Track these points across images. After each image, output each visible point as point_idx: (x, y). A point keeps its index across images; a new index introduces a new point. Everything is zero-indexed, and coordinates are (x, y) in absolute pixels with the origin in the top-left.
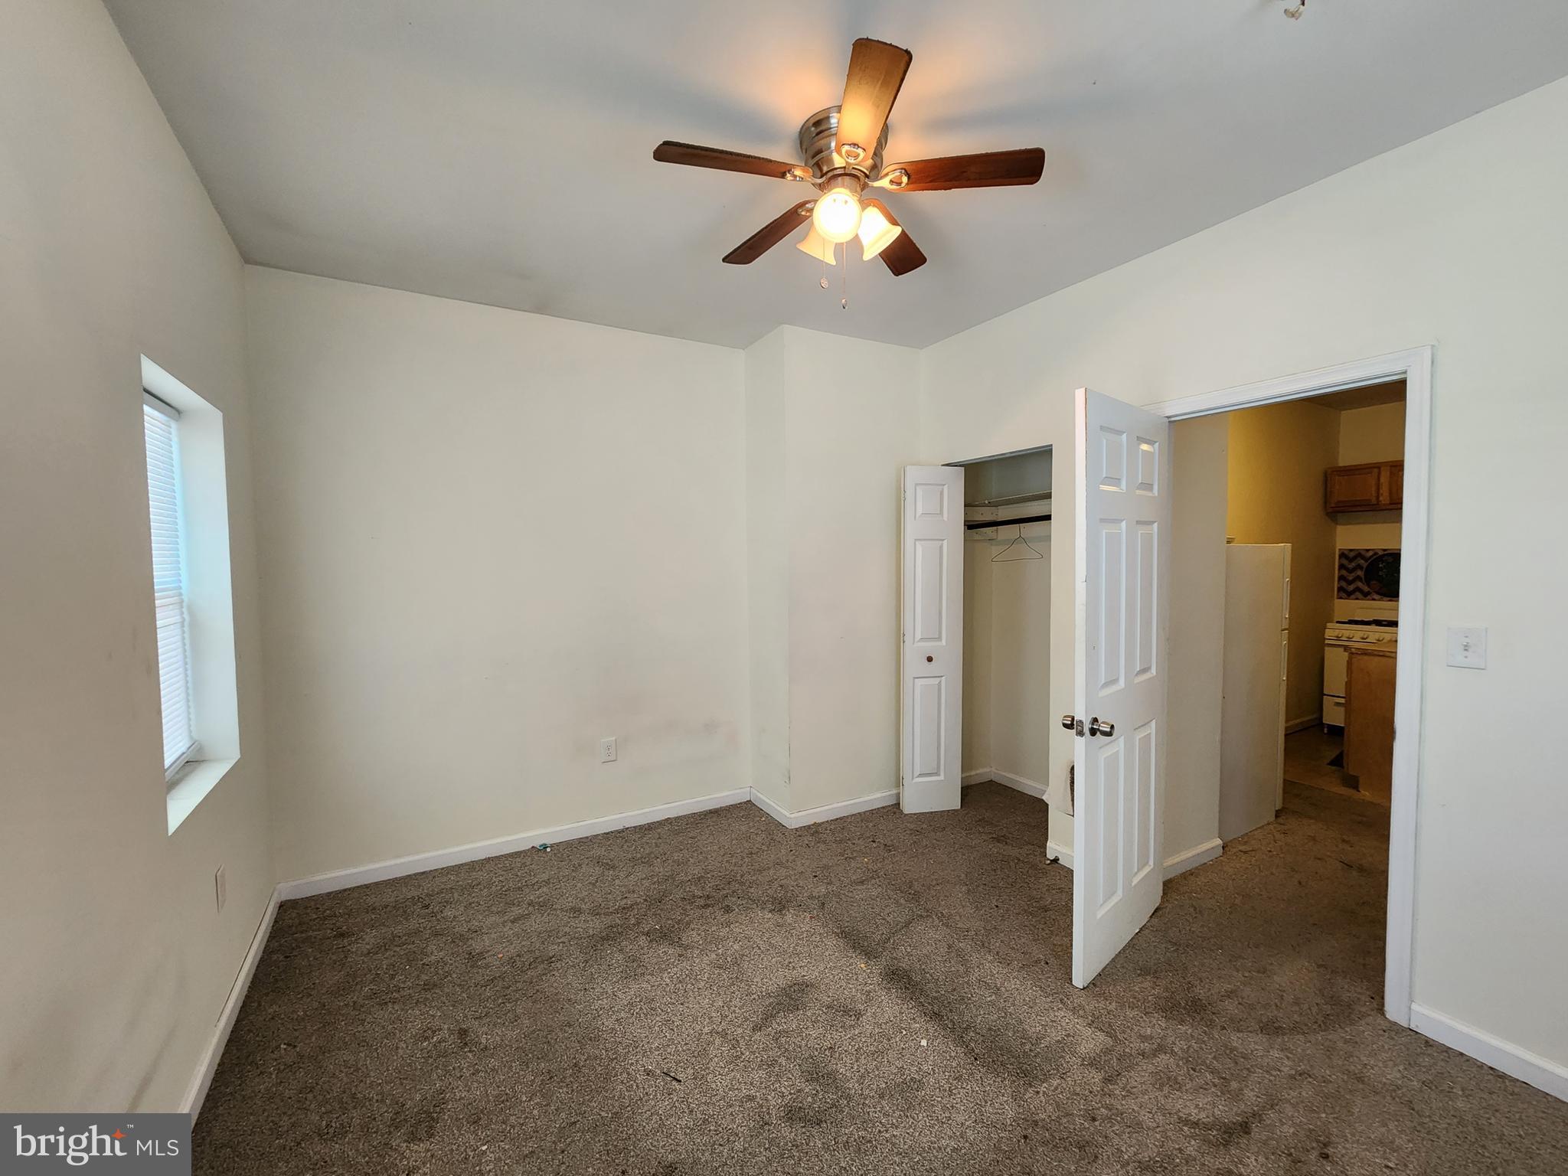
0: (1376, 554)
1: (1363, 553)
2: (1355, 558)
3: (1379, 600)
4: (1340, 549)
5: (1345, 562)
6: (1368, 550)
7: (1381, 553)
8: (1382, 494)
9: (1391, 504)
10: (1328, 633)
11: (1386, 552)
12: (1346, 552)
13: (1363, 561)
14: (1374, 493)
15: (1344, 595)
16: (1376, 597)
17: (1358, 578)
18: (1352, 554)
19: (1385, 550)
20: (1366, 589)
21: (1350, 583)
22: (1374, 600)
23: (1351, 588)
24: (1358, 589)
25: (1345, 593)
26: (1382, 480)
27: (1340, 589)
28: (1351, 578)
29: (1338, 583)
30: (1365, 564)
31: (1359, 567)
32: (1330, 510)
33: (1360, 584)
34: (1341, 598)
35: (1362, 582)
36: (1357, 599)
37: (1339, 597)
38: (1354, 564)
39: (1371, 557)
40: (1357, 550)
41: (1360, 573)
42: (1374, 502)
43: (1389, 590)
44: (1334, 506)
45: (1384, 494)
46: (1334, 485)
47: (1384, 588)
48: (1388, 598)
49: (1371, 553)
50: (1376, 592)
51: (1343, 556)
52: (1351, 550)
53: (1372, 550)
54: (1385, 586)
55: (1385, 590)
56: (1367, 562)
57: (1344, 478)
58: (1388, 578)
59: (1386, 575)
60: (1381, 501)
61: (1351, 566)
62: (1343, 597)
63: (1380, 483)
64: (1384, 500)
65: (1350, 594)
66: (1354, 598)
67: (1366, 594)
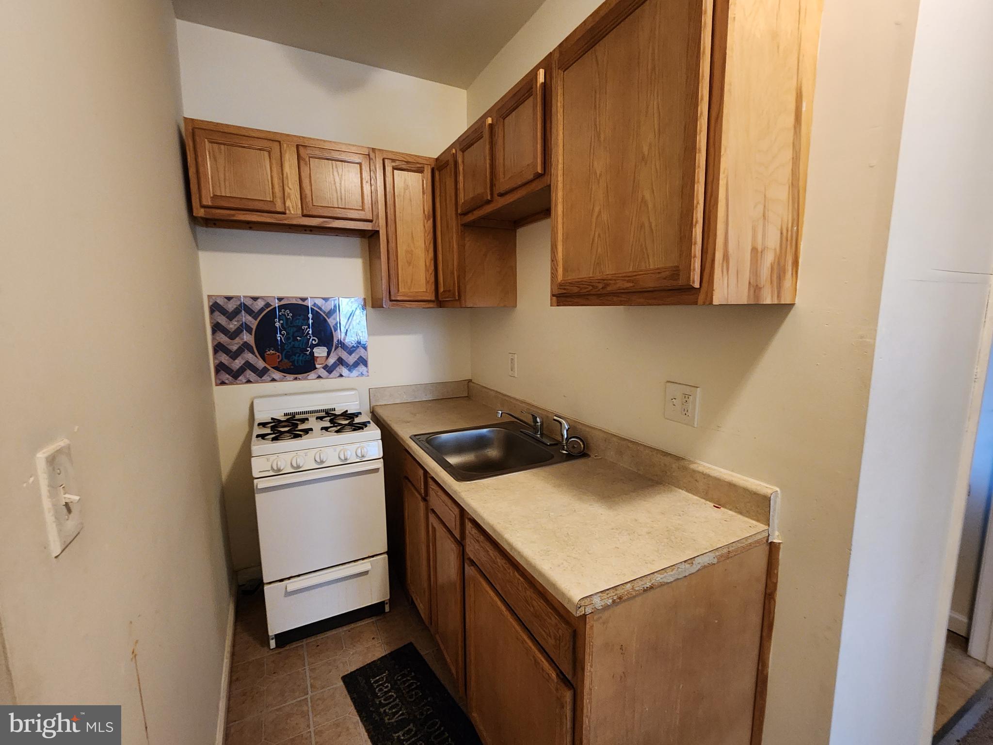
0: (268, 305)
1: (248, 303)
2: (236, 312)
3: (282, 380)
4: (209, 297)
5: (222, 320)
6: (255, 299)
7: (276, 304)
8: (289, 197)
9: (304, 216)
11: (283, 303)
12: (220, 302)
13: (250, 318)
14: (277, 192)
15: (226, 377)
16: (277, 375)
17: (246, 346)
18: (231, 307)
19: (280, 299)
20: (260, 364)
21: (234, 356)
22: (273, 380)
23: (237, 364)
24: (248, 365)
25: (228, 374)
26: (286, 169)
27: (220, 368)
28: (234, 348)
29: (215, 358)
30: (254, 324)
31: (245, 327)
32: (201, 213)
33: (249, 356)
34: (223, 383)
35: (253, 353)
36: (249, 382)
37: (219, 382)
38: (236, 323)
39: (262, 310)
40: (238, 298)
41: (248, 338)
42: (279, 208)
43: (293, 362)
44: (210, 204)
45: (292, 197)
46: (205, 159)
47: (286, 361)
48: (293, 376)
49: (260, 304)
50: (277, 368)
51: (215, 307)
52: (229, 298)
53: (262, 298)
54: (288, 357)
55: (287, 363)
56: (256, 320)
57: (220, 149)
58: (290, 343)
59: (287, 339)
60: (289, 207)
61: (231, 326)
62: (227, 381)
63: (285, 175)
64: (293, 206)
65: (236, 375)
66: (244, 381)
67: (261, 374)
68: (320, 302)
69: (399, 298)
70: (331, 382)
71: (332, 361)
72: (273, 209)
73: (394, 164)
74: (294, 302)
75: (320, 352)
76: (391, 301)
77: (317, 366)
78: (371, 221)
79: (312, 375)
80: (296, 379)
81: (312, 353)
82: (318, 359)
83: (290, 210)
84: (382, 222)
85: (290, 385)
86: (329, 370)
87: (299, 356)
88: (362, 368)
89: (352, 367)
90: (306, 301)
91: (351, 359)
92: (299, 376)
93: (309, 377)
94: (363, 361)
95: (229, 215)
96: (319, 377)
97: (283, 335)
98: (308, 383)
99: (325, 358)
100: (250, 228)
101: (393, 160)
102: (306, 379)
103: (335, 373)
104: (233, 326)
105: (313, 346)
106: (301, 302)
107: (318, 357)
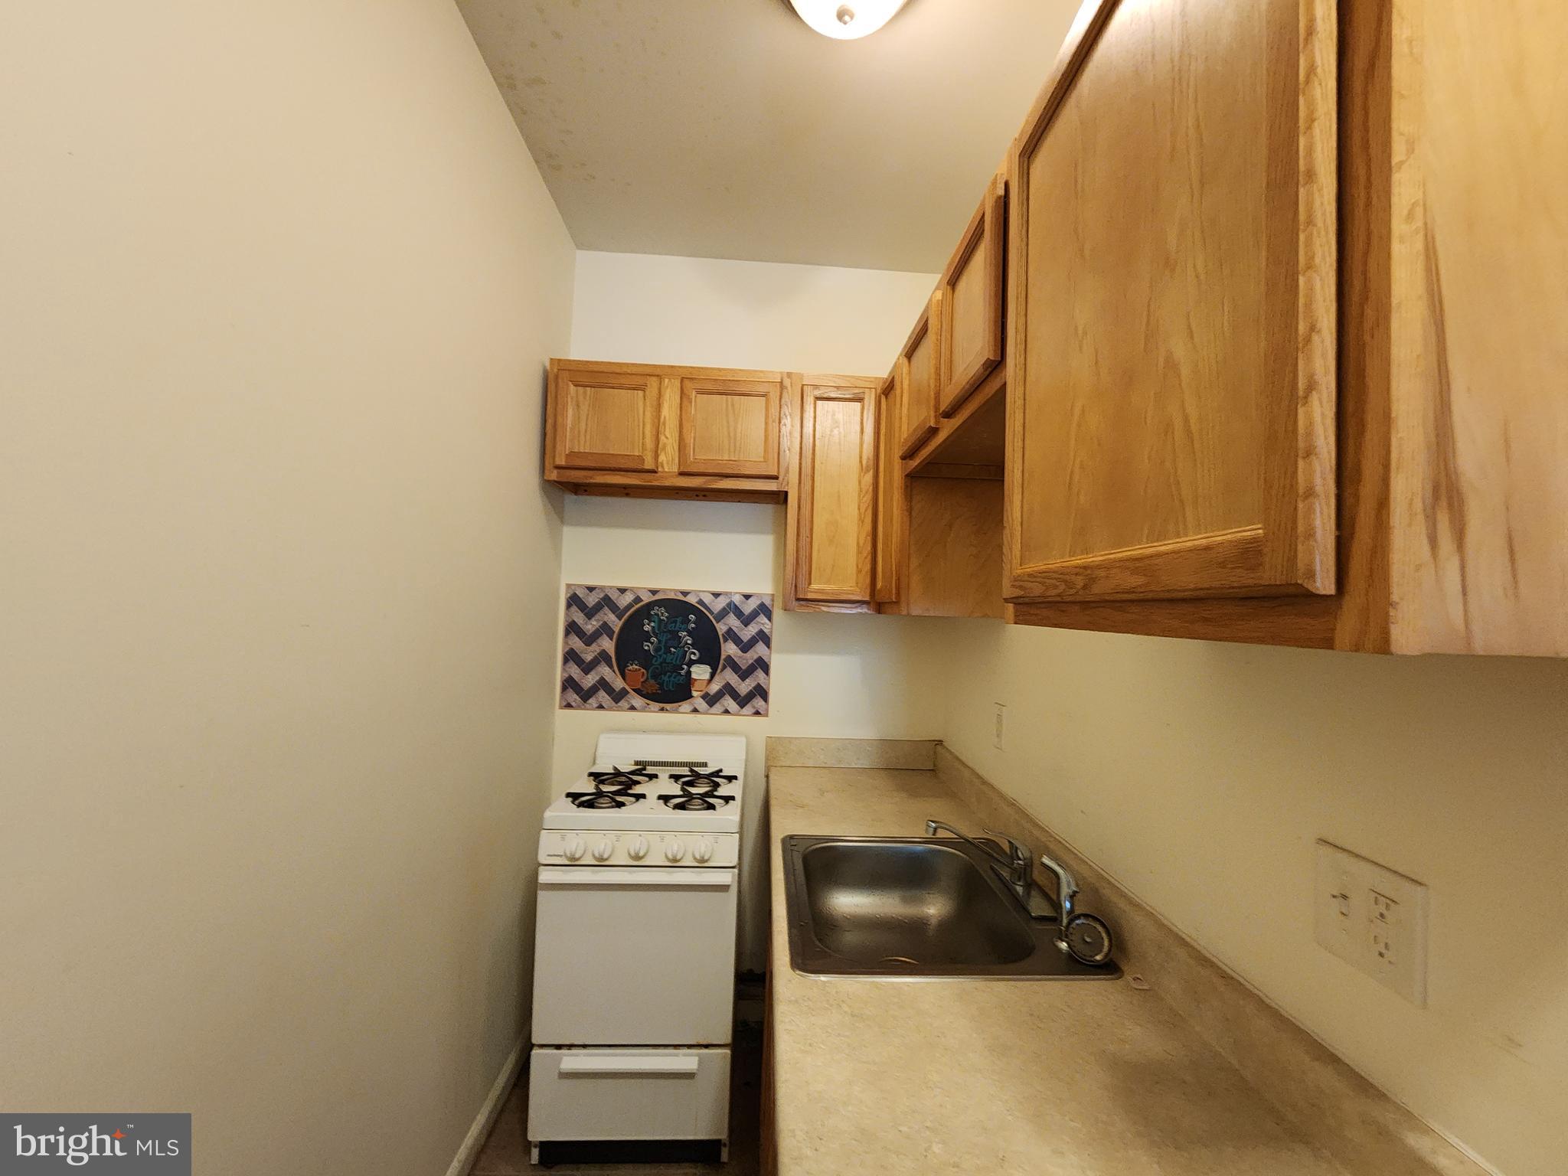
0: (638, 600)
1: (614, 596)
2: (598, 607)
3: (643, 710)
4: (569, 586)
5: (579, 618)
6: (623, 591)
7: (647, 598)
8: (664, 448)
9: (682, 474)
10: (549, 846)
11: (657, 597)
12: (580, 593)
13: (613, 617)
14: (649, 443)
15: (573, 697)
16: (638, 701)
17: (604, 657)
18: (592, 600)
19: (654, 592)
20: (618, 683)
21: (587, 668)
22: (633, 708)
23: (589, 681)
24: (603, 684)
25: (577, 693)
26: (665, 412)
27: (569, 684)
28: (588, 657)
29: (564, 670)
30: (617, 624)
31: (605, 629)
32: (553, 475)
33: (604, 671)
34: (569, 706)
35: (611, 666)
36: (601, 707)
37: (565, 704)
38: (595, 623)
39: (630, 606)
40: (602, 588)
41: (608, 645)
42: (649, 464)
43: (661, 685)
44: (563, 463)
45: (669, 449)
46: (565, 407)
47: (652, 681)
48: (658, 705)
49: (628, 598)
50: (637, 691)
51: (574, 601)
52: (591, 589)
53: (632, 590)
54: (655, 676)
55: (653, 686)
56: (620, 620)
57: (585, 393)
58: (660, 656)
59: (657, 650)
60: (662, 464)
61: (589, 627)
62: (573, 704)
63: (662, 420)
64: (669, 463)
65: (586, 695)
66: (595, 705)
67: (618, 696)
68: (708, 599)
69: (810, 596)
70: (712, 720)
71: (715, 688)
72: (640, 467)
73: (818, 393)
74: (672, 596)
75: (700, 672)
76: (798, 600)
77: (695, 694)
78: (776, 478)
79: (686, 706)
80: (662, 709)
81: (689, 673)
82: (696, 684)
83: (663, 467)
84: (793, 477)
85: (653, 717)
86: (712, 700)
87: (669, 677)
88: (758, 702)
89: (743, 701)
90: (688, 596)
91: (744, 687)
92: (668, 706)
93: (681, 709)
94: (761, 692)
95: (586, 477)
96: (695, 711)
97: (652, 643)
98: (679, 717)
99: (705, 683)
100: (627, 495)
101: (816, 387)
102: (676, 711)
103: (718, 708)
104: (590, 626)
105: (691, 663)
106: (681, 597)
107: (696, 680)
